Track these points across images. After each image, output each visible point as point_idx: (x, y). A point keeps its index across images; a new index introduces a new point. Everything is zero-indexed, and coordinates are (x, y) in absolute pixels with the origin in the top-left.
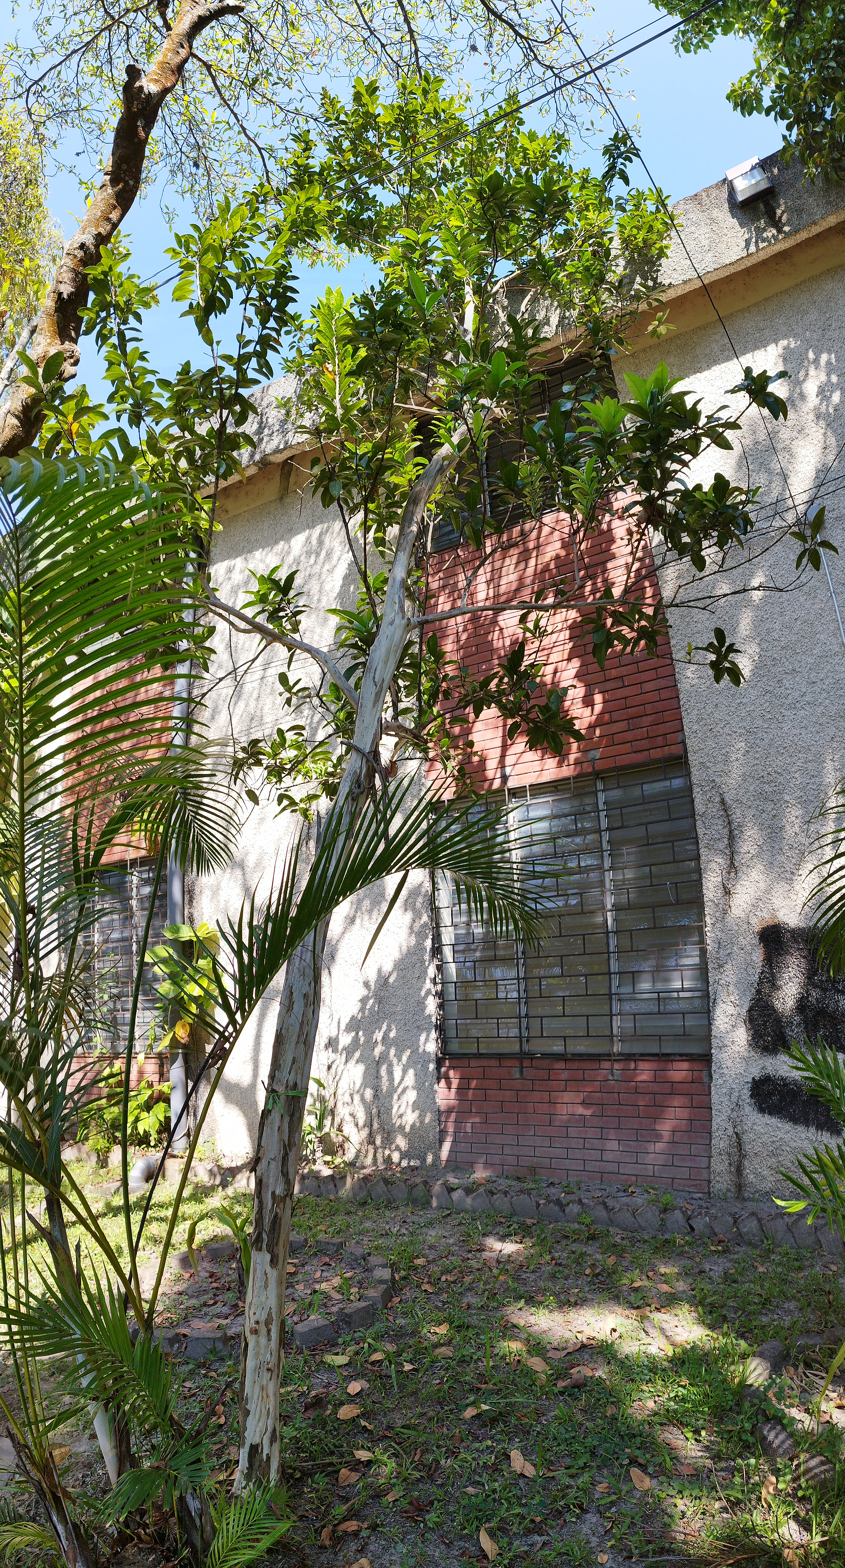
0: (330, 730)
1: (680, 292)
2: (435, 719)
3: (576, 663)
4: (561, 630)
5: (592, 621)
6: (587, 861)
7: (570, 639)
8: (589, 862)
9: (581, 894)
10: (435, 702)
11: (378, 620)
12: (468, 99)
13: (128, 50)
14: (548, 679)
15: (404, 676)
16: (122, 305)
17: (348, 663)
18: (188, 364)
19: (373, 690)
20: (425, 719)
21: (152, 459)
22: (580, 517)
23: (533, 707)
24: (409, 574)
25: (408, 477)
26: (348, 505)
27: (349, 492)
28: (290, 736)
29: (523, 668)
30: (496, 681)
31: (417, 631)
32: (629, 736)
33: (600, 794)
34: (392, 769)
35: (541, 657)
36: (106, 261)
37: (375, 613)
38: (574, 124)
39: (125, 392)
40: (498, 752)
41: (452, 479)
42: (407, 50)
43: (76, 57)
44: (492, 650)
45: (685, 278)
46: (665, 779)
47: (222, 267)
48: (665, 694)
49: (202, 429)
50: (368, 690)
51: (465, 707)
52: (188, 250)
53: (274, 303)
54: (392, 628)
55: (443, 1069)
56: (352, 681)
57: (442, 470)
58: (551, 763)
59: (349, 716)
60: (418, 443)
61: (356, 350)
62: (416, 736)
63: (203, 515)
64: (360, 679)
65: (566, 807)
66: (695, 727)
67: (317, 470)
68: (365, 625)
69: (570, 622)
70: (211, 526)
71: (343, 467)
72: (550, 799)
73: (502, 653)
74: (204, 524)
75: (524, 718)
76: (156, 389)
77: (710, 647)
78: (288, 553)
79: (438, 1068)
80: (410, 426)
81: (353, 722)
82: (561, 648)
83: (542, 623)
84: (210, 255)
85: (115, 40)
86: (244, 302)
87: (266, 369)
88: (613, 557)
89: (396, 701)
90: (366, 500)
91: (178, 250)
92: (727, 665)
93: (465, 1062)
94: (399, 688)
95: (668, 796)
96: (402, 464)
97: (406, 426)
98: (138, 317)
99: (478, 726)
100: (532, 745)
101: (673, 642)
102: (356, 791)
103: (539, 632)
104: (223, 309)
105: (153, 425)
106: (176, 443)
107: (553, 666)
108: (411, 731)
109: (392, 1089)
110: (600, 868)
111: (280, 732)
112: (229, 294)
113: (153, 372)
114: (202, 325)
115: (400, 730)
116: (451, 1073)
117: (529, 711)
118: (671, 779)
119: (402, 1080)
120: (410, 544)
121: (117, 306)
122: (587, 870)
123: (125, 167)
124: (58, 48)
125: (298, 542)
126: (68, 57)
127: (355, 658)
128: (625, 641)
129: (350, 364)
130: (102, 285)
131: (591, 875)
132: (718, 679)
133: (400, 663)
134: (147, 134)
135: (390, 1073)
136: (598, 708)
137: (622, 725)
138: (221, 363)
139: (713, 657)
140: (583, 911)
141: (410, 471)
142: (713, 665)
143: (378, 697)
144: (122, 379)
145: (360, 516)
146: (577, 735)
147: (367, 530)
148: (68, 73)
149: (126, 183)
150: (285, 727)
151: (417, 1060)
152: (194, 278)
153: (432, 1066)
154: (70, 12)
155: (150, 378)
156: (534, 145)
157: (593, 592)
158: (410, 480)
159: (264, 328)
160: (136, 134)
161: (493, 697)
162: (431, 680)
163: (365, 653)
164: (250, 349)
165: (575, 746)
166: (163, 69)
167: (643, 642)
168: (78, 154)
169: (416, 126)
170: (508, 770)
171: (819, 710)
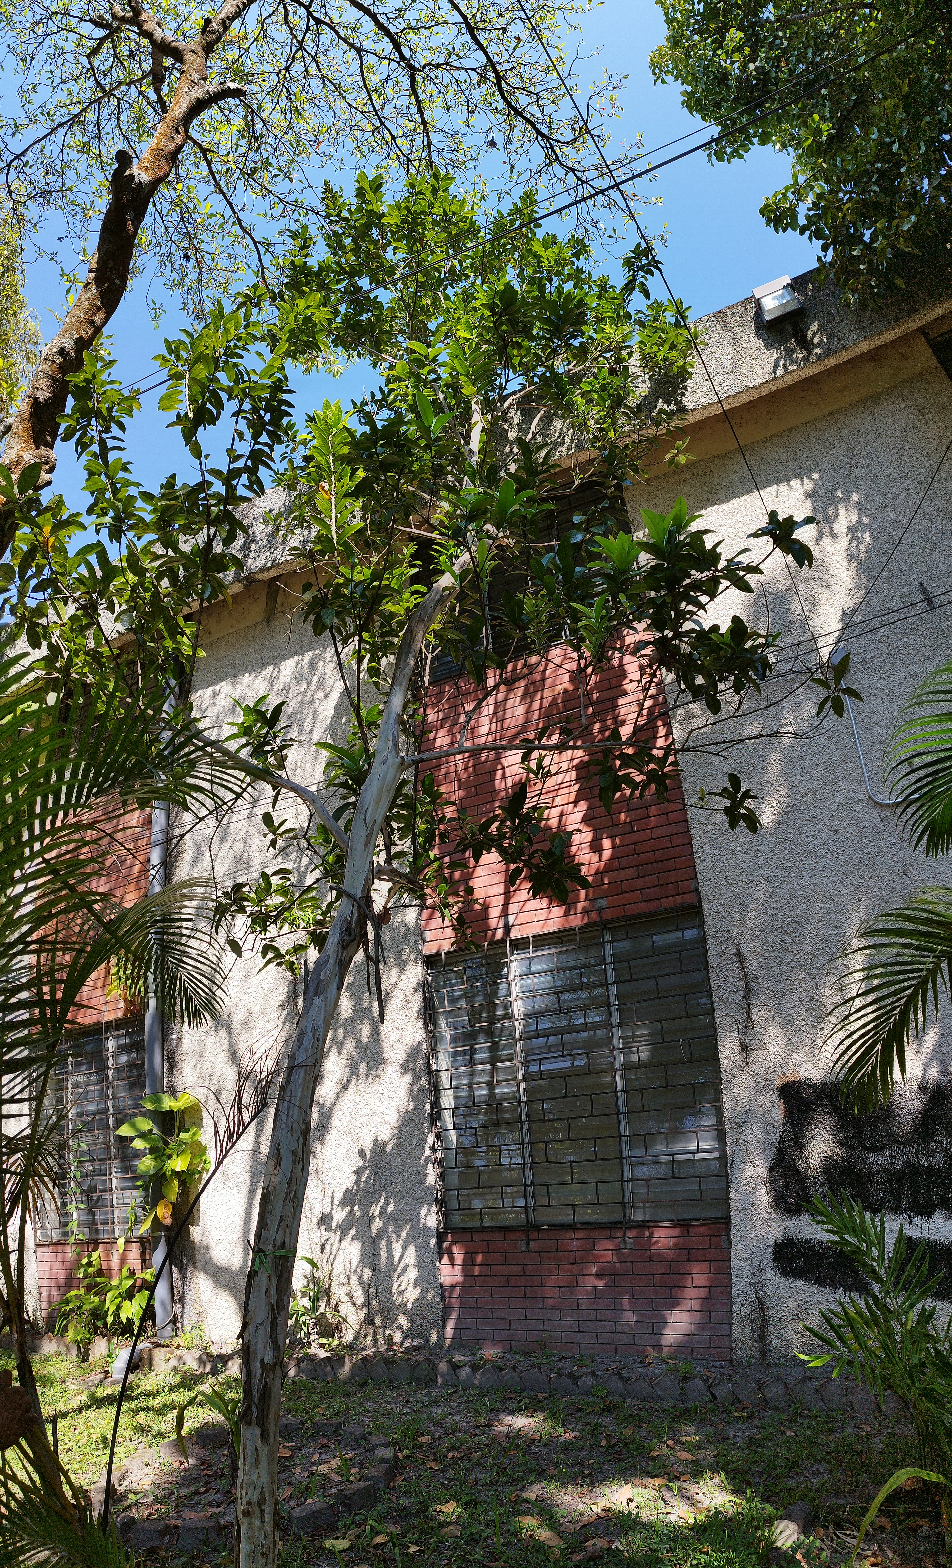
0: (317, 874)
1: (698, 417)
2: (432, 863)
3: (583, 806)
4: (567, 770)
5: (598, 763)
6: (595, 1018)
7: (577, 780)
8: (597, 1019)
9: (588, 1054)
10: (432, 847)
11: (370, 757)
12: (483, 198)
13: (118, 126)
14: (553, 823)
15: (398, 818)
16: (105, 412)
17: (338, 803)
18: (173, 476)
19: (364, 832)
20: (421, 863)
21: (132, 578)
22: (588, 654)
23: (536, 851)
24: (405, 705)
25: (406, 605)
26: (341, 633)
27: (344, 621)
28: (275, 880)
29: (524, 811)
30: (496, 824)
31: (412, 770)
32: (639, 883)
33: (607, 946)
34: (385, 915)
35: (545, 800)
36: (88, 368)
37: (366, 749)
38: (594, 229)
39: (105, 505)
40: (501, 900)
41: (452, 609)
42: (419, 141)
43: (62, 131)
44: (494, 792)
45: (703, 401)
46: (677, 930)
47: (212, 379)
48: (677, 840)
49: (186, 545)
50: (358, 833)
51: (464, 851)
52: (178, 358)
53: (267, 417)
54: (384, 767)
55: (445, 1245)
56: (342, 822)
57: (441, 600)
58: (558, 911)
59: (339, 859)
60: (416, 570)
61: (354, 471)
62: (410, 881)
63: (185, 639)
64: (350, 820)
65: (570, 960)
66: (709, 875)
67: (308, 596)
68: (356, 762)
69: (575, 762)
70: (194, 653)
71: (337, 594)
72: (554, 951)
73: (503, 794)
74: (187, 650)
75: (527, 864)
76: (139, 503)
77: (724, 793)
78: (277, 678)
79: (439, 1244)
80: (409, 550)
81: (342, 866)
82: (566, 791)
83: (546, 762)
84: (201, 366)
85: (105, 114)
86: (236, 414)
87: (257, 487)
88: (625, 693)
89: (389, 844)
90: (359, 630)
91: (168, 357)
92: (742, 811)
93: (468, 1237)
94: (393, 829)
95: (682, 947)
96: (400, 593)
97: (405, 550)
98: (122, 427)
99: (479, 871)
100: (536, 892)
101: (685, 786)
102: (347, 939)
103: (543, 773)
104: (214, 421)
105: (135, 540)
106: (160, 562)
107: (559, 809)
108: (405, 875)
109: (392, 1268)
110: (608, 1025)
111: (265, 876)
112: (220, 406)
113: (137, 485)
114: (189, 436)
115: (392, 875)
116: (455, 1249)
117: (531, 856)
118: (682, 930)
119: (402, 1256)
120: (407, 678)
121: (98, 414)
122: (595, 1026)
123: (111, 264)
124: (42, 119)
125: (288, 667)
126: (53, 130)
127: (345, 797)
128: (633, 785)
129: (347, 484)
130: (84, 393)
131: (599, 1032)
132: (733, 825)
133: (393, 804)
134: (136, 228)
135: (390, 1250)
136: (607, 854)
137: (631, 872)
138: (208, 477)
139: (727, 803)
140: (589, 1071)
141: (408, 600)
142: (728, 811)
143: (369, 840)
144: (102, 491)
145: (354, 644)
146: (583, 882)
147: (360, 660)
148: (52, 148)
149: (112, 282)
150: (269, 871)
151: (417, 1235)
152: (184, 389)
153: (433, 1241)
154: (57, 81)
155: (133, 491)
156: (549, 253)
157: (601, 731)
158: (407, 609)
159: (256, 443)
160: (125, 227)
161: (493, 841)
162: (427, 822)
163: (355, 793)
164: (240, 464)
165: (583, 893)
166: (155, 156)
167: (653, 786)
168: (60, 239)
169: (424, 229)
170: (511, 919)
171: (842, 858)
